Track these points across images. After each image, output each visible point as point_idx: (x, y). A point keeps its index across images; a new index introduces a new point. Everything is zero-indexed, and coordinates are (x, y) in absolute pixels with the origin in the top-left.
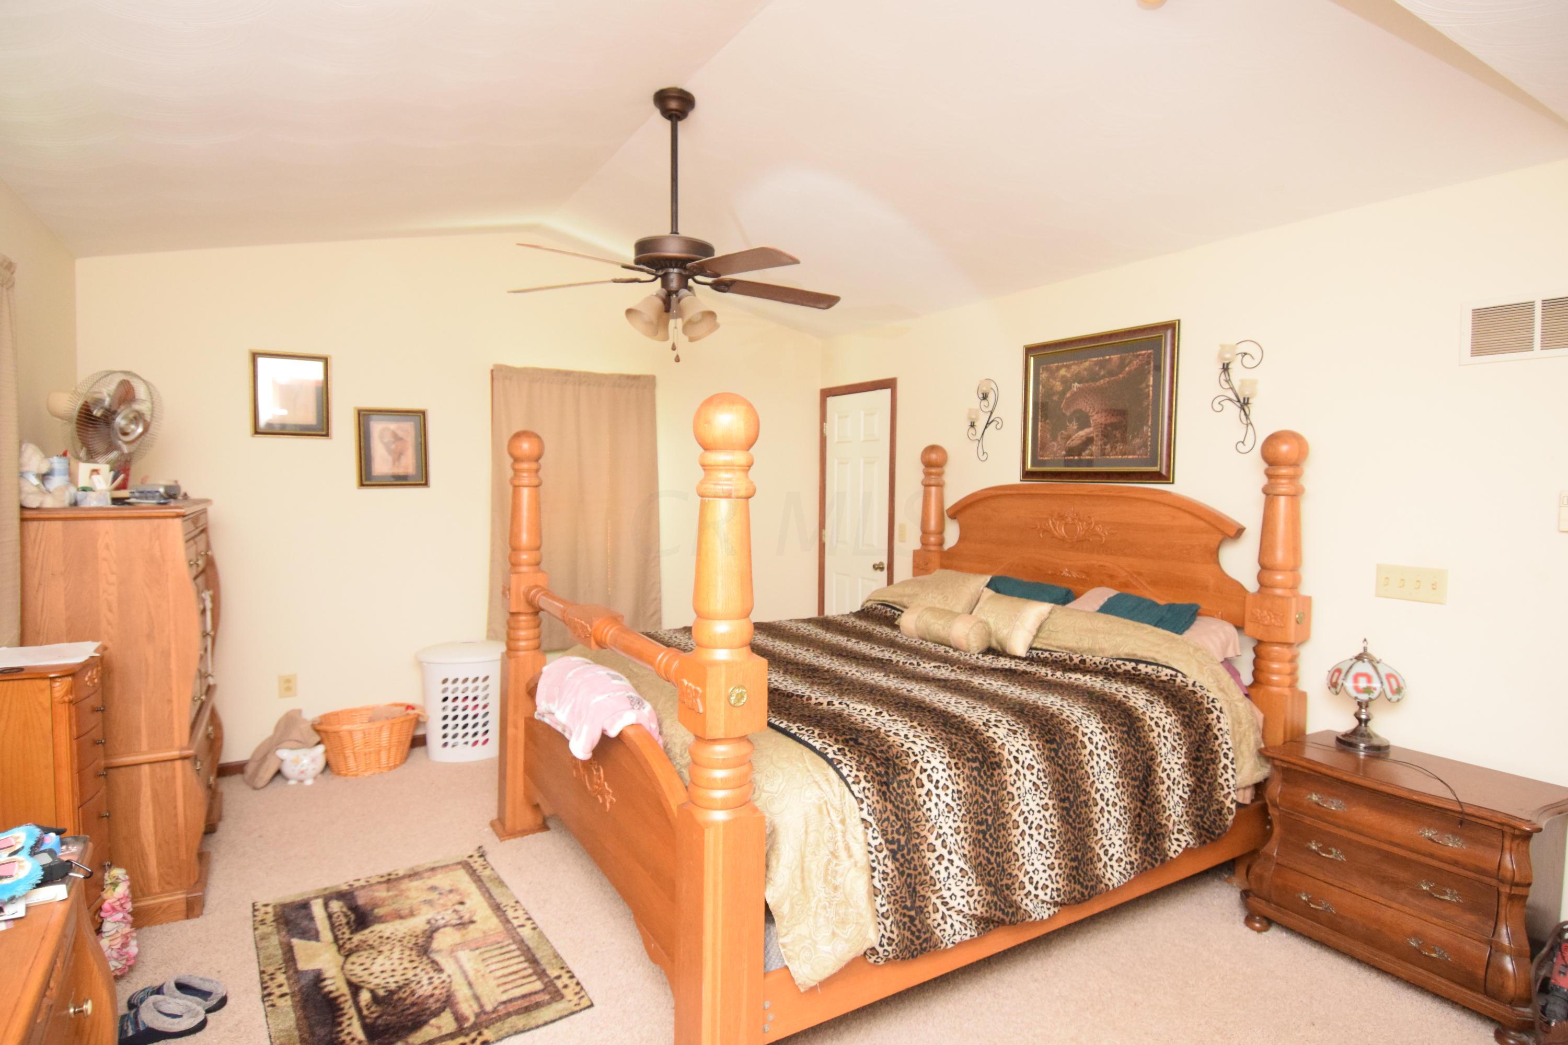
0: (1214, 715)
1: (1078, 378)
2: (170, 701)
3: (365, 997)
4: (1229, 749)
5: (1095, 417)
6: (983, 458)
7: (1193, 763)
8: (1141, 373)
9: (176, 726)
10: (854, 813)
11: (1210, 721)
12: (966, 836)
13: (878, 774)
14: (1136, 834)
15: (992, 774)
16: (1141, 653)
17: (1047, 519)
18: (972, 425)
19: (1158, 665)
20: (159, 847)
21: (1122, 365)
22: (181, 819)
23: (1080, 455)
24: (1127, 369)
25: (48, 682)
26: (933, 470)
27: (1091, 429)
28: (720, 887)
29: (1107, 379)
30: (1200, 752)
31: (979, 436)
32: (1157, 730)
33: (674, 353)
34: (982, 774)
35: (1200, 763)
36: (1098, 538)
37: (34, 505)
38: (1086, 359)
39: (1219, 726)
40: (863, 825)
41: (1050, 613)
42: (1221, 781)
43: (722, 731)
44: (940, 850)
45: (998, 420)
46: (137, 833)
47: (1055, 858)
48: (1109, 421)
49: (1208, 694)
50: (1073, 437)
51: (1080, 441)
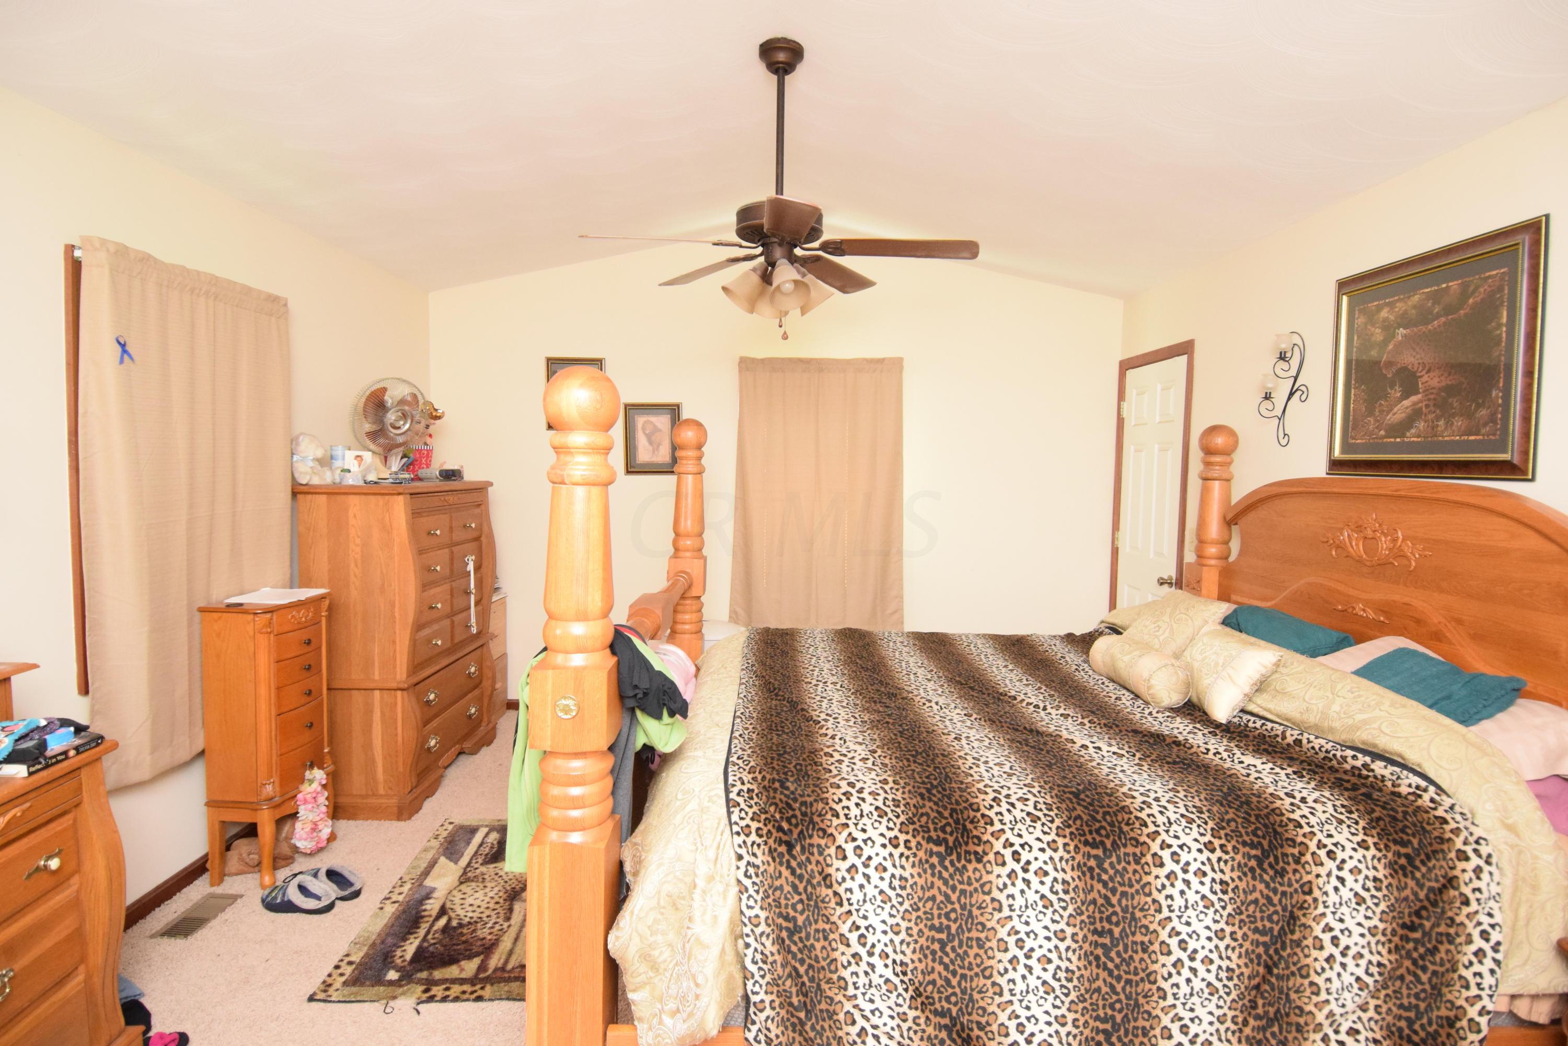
0: (1470, 866)
1: (1404, 321)
2: (394, 642)
3: (443, 922)
4: (1493, 926)
5: (1425, 378)
6: (1284, 442)
7: (1400, 932)
8: (1490, 306)
9: (398, 662)
11: (1456, 872)
12: (908, 939)
13: (780, 829)
14: (1246, 1014)
15: (964, 867)
16: (1385, 743)
17: (1341, 530)
18: (1267, 397)
19: (1404, 767)
20: (385, 758)
21: (1465, 294)
22: (400, 739)
23: (1403, 435)
24: (1471, 301)
25: (251, 616)
26: (1217, 459)
27: (1420, 396)
28: (546, 913)
29: (1443, 319)
30: (1419, 916)
31: (1278, 412)
32: (1330, 865)
33: (782, 330)
34: (947, 863)
35: (1417, 935)
36: (1406, 562)
37: (304, 482)
38: (1415, 289)
39: (1476, 884)
40: (737, 889)
41: (1277, 665)
42: (1468, 974)
43: (549, 743)
44: (856, 947)
45: (1303, 388)
46: (368, 746)
47: (1069, 1010)
48: (1443, 384)
49: (1473, 829)
50: (1395, 410)
51: (1403, 415)
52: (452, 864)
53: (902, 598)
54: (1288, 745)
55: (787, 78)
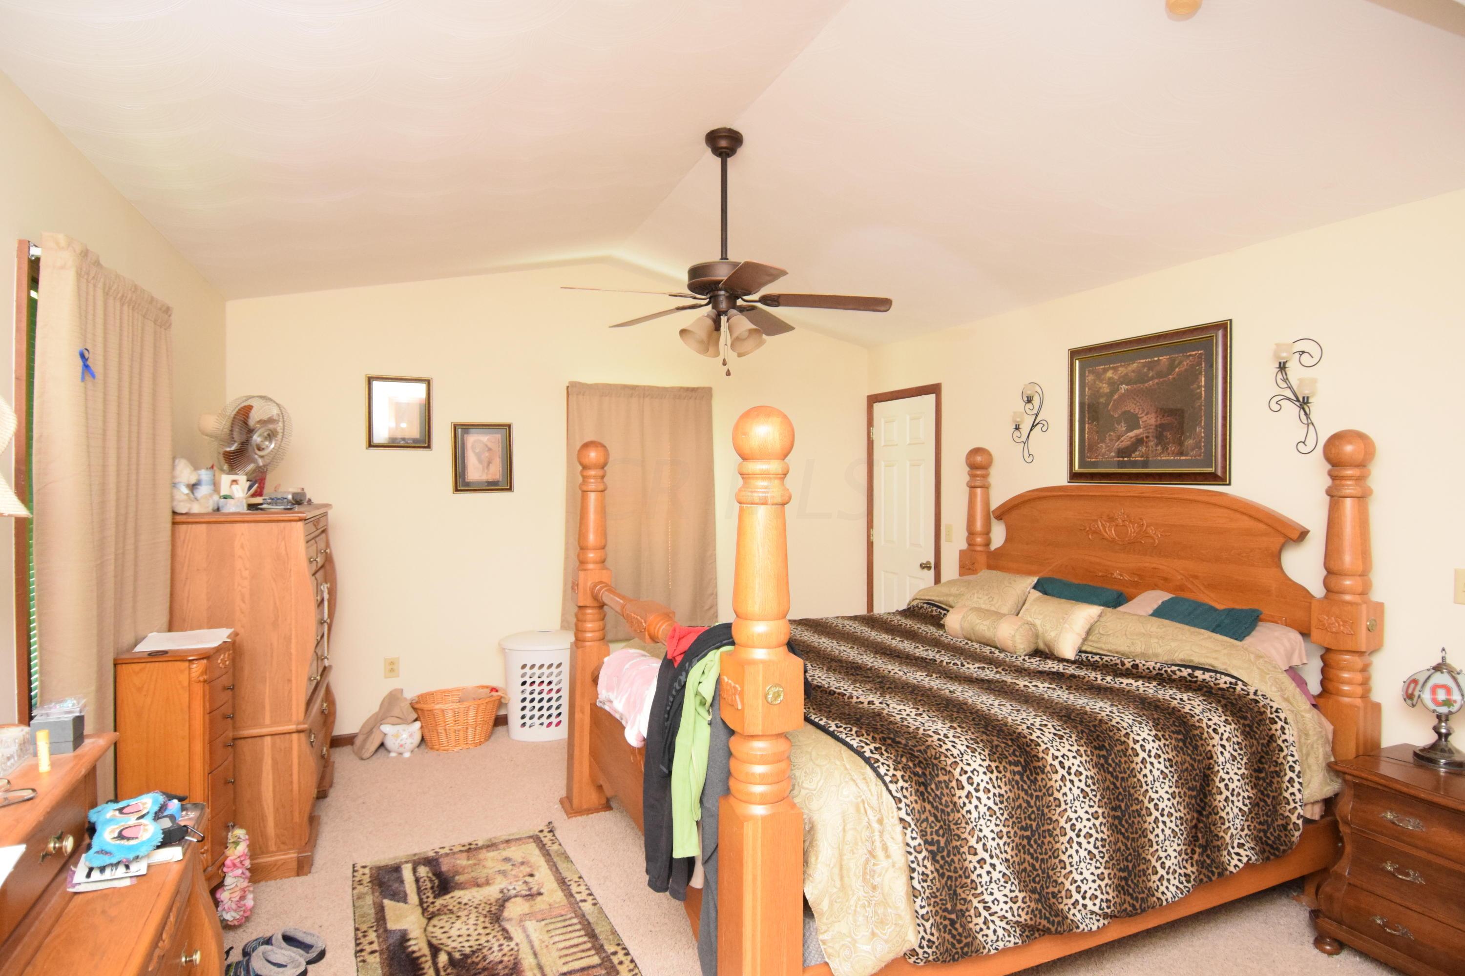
0: (1278, 726)
1: (1125, 380)
2: (290, 681)
3: (443, 958)
4: (1295, 762)
5: (1145, 418)
6: (1029, 460)
7: (1254, 774)
8: (1191, 375)
10: (892, 813)
11: (1273, 732)
12: (1009, 841)
13: (916, 774)
14: (1192, 846)
15: (1036, 778)
16: (1197, 660)
17: (1096, 521)
18: (1017, 428)
19: (1216, 672)
21: (1172, 367)
22: (295, 786)
23: (1130, 456)
24: (1177, 370)
25: (187, 664)
26: (979, 472)
27: (1141, 430)
28: (759, 879)
29: (1156, 381)
30: (1262, 763)
31: (1024, 438)
33: (725, 368)
34: (1025, 778)
35: (1263, 775)
36: (1152, 541)
37: (184, 512)
38: (1133, 360)
39: (1284, 737)
40: (901, 826)
41: (1100, 616)
42: (1287, 795)
43: (760, 727)
45: (1043, 422)
46: (258, 798)
47: (1105, 868)
48: (1159, 422)
49: (1272, 704)
50: (1122, 439)
51: (1129, 443)
52: (401, 904)
53: (716, 595)
54: (1127, 669)
55: (729, 160)
